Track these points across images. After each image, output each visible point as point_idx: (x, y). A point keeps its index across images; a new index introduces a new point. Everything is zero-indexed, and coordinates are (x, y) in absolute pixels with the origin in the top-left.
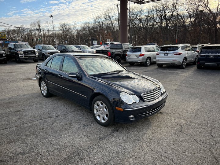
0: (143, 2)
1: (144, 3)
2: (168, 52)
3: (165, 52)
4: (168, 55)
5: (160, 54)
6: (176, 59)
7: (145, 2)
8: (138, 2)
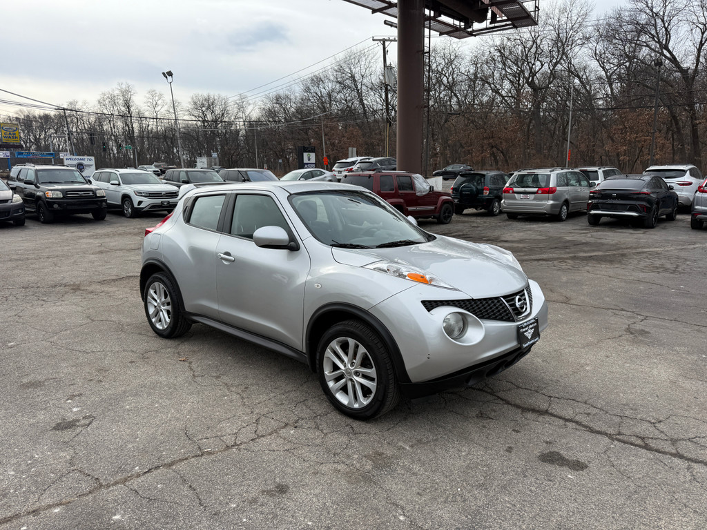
1: (471, 34)
8: (453, 32)
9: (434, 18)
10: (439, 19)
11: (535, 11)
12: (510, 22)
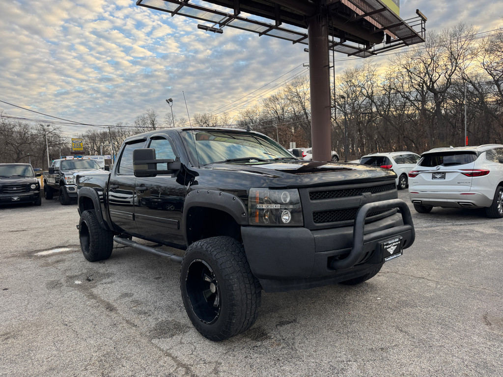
0: (371, 50)
1: (373, 53)
2: (442, 168)
3: (434, 169)
4: (443, 177)
5: (421, 175)
6: (472, 188)
7: (375, 51)
8: (358, 53)
9: (341, 44)
10: (345, 43)
11: (422, 32)
12: (401, 41)
